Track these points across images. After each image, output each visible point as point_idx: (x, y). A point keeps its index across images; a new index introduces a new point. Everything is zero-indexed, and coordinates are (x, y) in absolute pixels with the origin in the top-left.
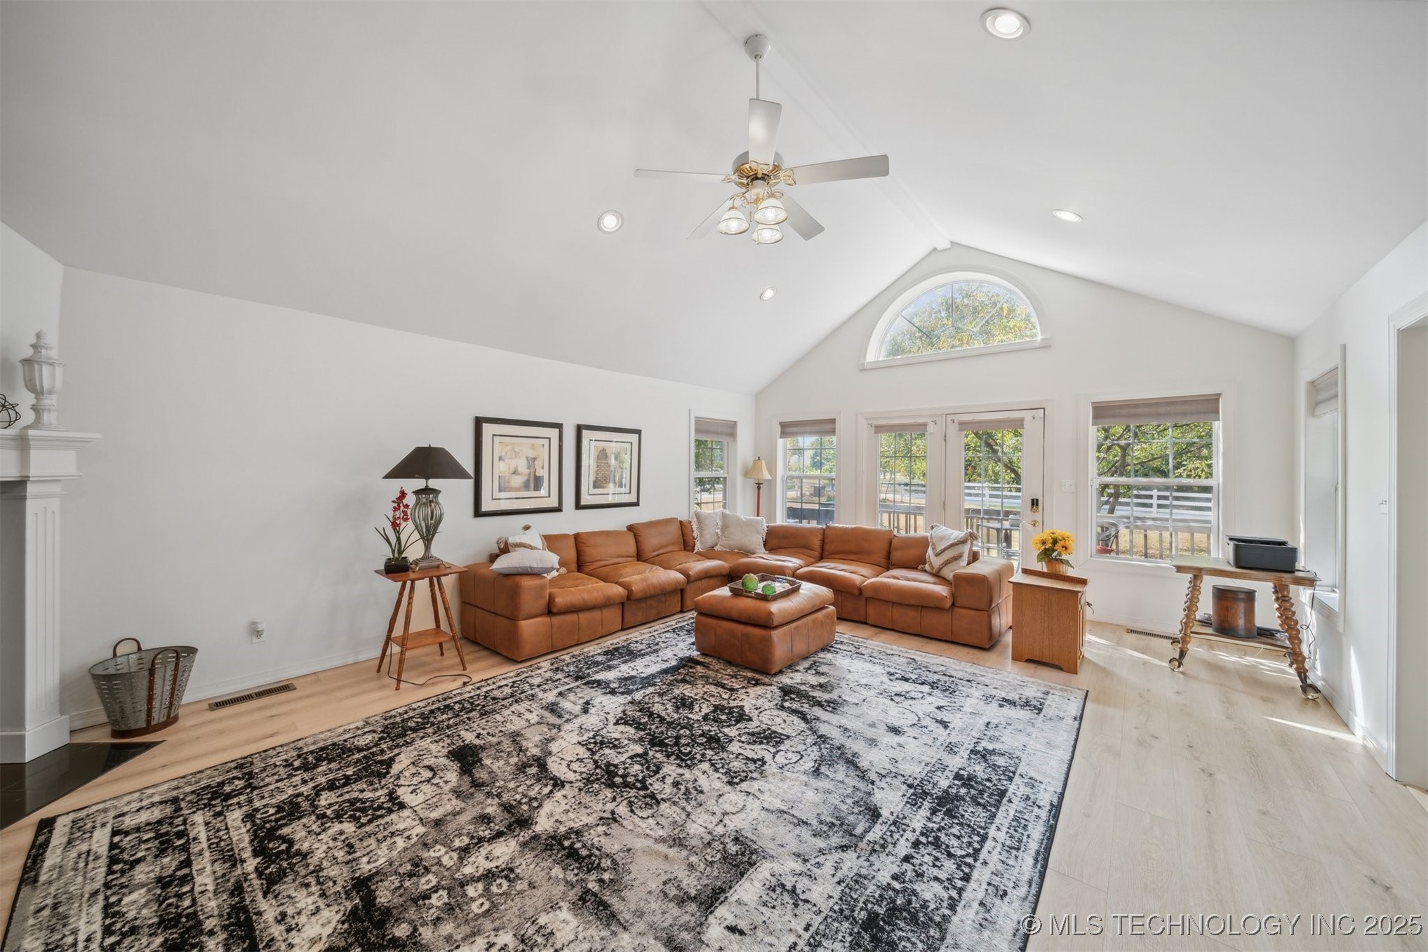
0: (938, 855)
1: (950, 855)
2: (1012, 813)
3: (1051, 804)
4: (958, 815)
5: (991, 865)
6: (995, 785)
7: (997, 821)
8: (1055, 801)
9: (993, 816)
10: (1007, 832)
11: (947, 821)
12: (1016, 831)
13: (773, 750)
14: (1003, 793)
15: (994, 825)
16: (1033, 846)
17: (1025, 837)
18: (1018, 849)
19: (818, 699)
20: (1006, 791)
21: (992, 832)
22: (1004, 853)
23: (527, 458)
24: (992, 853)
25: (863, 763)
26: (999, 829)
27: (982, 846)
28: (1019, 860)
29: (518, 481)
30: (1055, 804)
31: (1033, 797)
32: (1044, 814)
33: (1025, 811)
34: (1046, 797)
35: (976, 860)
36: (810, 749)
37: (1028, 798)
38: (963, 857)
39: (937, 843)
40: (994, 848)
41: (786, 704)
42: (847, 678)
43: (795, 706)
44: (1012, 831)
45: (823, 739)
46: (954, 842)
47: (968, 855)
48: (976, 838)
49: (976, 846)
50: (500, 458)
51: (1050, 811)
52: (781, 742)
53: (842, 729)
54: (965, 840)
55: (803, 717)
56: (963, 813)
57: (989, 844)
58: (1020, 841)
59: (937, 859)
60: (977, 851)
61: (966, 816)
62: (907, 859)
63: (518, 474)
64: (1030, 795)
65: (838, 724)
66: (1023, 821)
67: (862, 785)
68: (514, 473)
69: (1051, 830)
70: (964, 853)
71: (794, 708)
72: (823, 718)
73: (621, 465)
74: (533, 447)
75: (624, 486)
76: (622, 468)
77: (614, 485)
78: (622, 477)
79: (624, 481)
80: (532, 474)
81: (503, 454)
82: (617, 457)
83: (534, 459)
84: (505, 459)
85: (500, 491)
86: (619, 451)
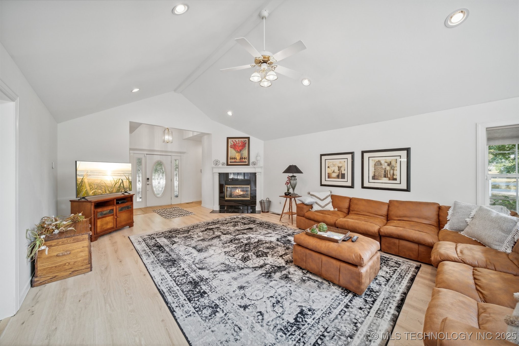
0: (180, 274)
1: (178, 276)
2: (180, 297)
3: (175, 311)
4: (189, 284)
5: (170, 282)
6: (194, 300)
7: (180, 291)
8: (175, 314)
9: (183, 292)
10: (175, 291)
11: (188, 280)
12: (174, 293)
13: (237, 259)
14: (190, 300)
15: (180, 290)
16: (167, 294)
17: (171, 294)
18: (169, 290)
20: (190, 302)
21: (178, 288)
22: (170, 286)
23: (338, 167)
24: (172, 284)
26: (178, 290)
27: (176, 283)
28: (166, 288)
29: (334, 175)
30: (174, 313)
31: (182, 308)
32: (173, 306)
33: (178, 301)
34: (179, 312)
35: (173, 280)
36: (235, 265)
37: (182, 306)
38: (176, 278)
39: (184, 275)
40: (173, 285)
41: (269, 266)
44: (174, 292)
45: (242, 269)
46: (181, 279)
47: (176, 279)
48: (179, 283)
49: (176, 282)
50: (328, 167)
51: (173, 308)
52: (242, 261)
53: (246, 274)
54: (180, 281)
55: (258, 268)
56: (189, 285)
57: (175, 285)
58: (171, 292)
59: (179, 273)
60: (175, 281)
61: (187, 285)
62: (183, 269)
63: (335, 173)
64: (183, 308)
65: (250, 274)
66: (176, 297)
67: (213, 270)
68: (333, 172)
69: (167, 303)
70: (177, 279)
71: (266, 267)
72: (256, 271)
73: (393, 168)
74: (340, 162)
75: (395, 179)
76: (393, 170)
77: (388, 179)
78: (393, 175)
79: (395, 177)
80: (340, 173)
81: (329, 166)
82: (389, 164)
83: (341, 167)
84: (330, 167)
85: (328, 178)
86: (391, 161)
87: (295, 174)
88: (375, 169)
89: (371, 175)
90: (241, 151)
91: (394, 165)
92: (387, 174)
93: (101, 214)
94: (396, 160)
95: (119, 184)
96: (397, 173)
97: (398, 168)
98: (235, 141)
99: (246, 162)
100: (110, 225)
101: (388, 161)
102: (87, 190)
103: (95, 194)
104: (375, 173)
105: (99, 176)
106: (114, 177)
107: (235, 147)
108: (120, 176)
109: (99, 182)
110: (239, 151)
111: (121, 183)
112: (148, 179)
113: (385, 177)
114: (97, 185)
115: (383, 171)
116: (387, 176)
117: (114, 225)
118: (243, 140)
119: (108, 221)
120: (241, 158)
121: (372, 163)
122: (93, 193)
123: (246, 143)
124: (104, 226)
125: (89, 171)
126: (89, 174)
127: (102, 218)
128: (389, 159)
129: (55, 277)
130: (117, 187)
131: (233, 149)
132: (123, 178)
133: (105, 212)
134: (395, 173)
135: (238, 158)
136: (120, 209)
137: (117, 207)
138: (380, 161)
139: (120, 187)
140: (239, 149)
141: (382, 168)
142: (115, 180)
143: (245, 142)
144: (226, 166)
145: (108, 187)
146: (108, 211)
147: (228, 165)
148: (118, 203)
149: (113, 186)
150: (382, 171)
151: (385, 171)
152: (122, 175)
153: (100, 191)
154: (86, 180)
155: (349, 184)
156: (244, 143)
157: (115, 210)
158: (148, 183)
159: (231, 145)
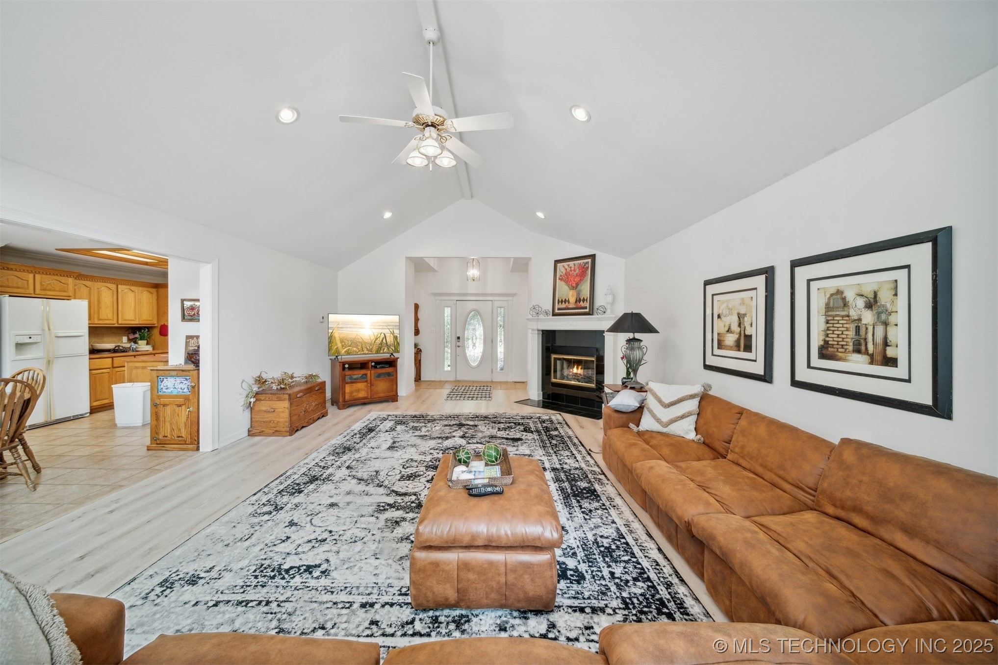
4: (310, 477)
5: (305, 468)
9: (292, 482)
10: (290, 478)
13: (403, 473)
19: (394, 509)
21: (298, 476)
22: (297, 472)
23: (738, 314)
24: (303, 471)
25: (355, 481)
26: (294, 478)
29: (730, 339)
35: (310, 468)
36: (385, 478)
40: (300, 472)
41: (413, 498)
42: (376, 544)
43: (407, 499)
45: (380, 486)
50: (719, 317)
52: (402, 477)
53: (369, 494)
55: (397, 493)
56: (307, 478)
63: (731, 332)
65: (373, 496)
67: (354, 473)
68: (728, 331)
70: (314, 468)
71: (407, 497)
72: (385, 496)
73: (883, 317)
74: (743, 302)
75: (892, 362)
76: (886, 324)
77: (866, 358)
78: (886, 344)
79: (890, 352)
80: (742, 332)
81: (720, 312)
82: (872, 304)
83: (745, 315)
84: (722, 317)
85: (719, 348)
86: (875, 288)
87: (638, 336)
88: (827, 322)
89: (816, 342)
90: (577, 284)
91: (888, 305)
92: (865, 339)
93: (351, 378)
94: (892, 285)
95: (381, 339)
96: (898, 335)
97: (901, 318)
98: (569, 265)
99: (586, 308)
100: (362, 394)
101: (868, 291)
102: (337, 348)
103: (348, 353)
104: (827, 335)
105: (354, 330)
106: (374, 330)
107: (568, 278)
108: (382, 329)
109: (353, 337)
110: (575, 287)
111: (383, 339)
112: (459, 338)
113: (858, 351)
114: (351, 341)
115: (852, 327)
116: (863, 348)
117: (368, 395)
118: (581, 261)
119: (360, 387)
120: (578, 300)
121: (818, 303)
122: (346, 352)
123: (588, 268)
124: (355, 394)
125: (341, 323)
126: (340, 326)
127: (352, 383)
128: (869, 283)
129: (263, 431)
130: (378, 344)
131: (564, 283)
132: (386, 331)
133: (355, 377)
134: (891, 337)
135: (572, 300)
136: (376, 375)
137: (372, 372)
138: (842, 293)
139: (381, 344)
140: (574, 281)
141: (848, 316)
142: (376, 334)
143: (587, 265)
144: (551, 317)
145: (365, 343)
146: (360, 375)
147: (554, 314)
148: (375, 367)
149: (373, 342)
150: (847, 329)
151: (858, 329)
152: (384, 327)
153: (355, 349)
154: (336, 335)
155: (758, 368)
156: (584, 268)
157: (369, 375)
158: (458, 344)
159: (561, 276)
